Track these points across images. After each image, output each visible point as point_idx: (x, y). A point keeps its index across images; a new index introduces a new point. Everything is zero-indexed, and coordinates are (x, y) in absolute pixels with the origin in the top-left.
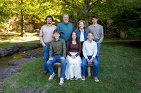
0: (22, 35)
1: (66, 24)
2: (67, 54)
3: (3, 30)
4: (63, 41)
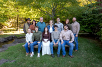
0: (17, 30)
2: (42, 40)
3: (6, 27)
4: (41, 32)
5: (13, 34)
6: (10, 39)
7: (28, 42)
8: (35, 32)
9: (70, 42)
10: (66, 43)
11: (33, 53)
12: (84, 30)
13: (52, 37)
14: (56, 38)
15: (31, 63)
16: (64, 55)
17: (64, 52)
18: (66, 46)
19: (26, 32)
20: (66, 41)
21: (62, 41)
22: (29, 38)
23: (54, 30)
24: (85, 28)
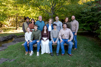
0: (16, 29)
1: (41, 22)
3: (6, 26)
5: (12, 32)
6: (10, 38)
7: (27, 41)
8: (35, 31)
9: (69, 41)
10: (65, 41)
11: (32, 52)
12: (83, 29)
13: (51, 36)
14: (55, 36)
15: (30, 62)
16: (63, 54)
17: (63, 50)
18: (65, 44)
19: (25, 31)
20: (65, 39)
21: (61, 40)
22: (28, 36)
23: (53, 29)
24: (84, 26)
